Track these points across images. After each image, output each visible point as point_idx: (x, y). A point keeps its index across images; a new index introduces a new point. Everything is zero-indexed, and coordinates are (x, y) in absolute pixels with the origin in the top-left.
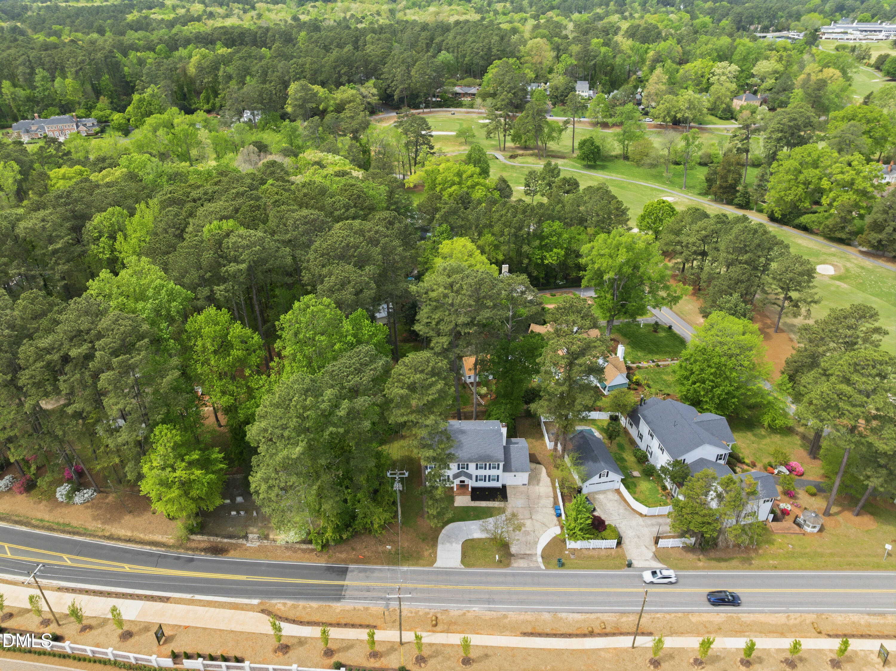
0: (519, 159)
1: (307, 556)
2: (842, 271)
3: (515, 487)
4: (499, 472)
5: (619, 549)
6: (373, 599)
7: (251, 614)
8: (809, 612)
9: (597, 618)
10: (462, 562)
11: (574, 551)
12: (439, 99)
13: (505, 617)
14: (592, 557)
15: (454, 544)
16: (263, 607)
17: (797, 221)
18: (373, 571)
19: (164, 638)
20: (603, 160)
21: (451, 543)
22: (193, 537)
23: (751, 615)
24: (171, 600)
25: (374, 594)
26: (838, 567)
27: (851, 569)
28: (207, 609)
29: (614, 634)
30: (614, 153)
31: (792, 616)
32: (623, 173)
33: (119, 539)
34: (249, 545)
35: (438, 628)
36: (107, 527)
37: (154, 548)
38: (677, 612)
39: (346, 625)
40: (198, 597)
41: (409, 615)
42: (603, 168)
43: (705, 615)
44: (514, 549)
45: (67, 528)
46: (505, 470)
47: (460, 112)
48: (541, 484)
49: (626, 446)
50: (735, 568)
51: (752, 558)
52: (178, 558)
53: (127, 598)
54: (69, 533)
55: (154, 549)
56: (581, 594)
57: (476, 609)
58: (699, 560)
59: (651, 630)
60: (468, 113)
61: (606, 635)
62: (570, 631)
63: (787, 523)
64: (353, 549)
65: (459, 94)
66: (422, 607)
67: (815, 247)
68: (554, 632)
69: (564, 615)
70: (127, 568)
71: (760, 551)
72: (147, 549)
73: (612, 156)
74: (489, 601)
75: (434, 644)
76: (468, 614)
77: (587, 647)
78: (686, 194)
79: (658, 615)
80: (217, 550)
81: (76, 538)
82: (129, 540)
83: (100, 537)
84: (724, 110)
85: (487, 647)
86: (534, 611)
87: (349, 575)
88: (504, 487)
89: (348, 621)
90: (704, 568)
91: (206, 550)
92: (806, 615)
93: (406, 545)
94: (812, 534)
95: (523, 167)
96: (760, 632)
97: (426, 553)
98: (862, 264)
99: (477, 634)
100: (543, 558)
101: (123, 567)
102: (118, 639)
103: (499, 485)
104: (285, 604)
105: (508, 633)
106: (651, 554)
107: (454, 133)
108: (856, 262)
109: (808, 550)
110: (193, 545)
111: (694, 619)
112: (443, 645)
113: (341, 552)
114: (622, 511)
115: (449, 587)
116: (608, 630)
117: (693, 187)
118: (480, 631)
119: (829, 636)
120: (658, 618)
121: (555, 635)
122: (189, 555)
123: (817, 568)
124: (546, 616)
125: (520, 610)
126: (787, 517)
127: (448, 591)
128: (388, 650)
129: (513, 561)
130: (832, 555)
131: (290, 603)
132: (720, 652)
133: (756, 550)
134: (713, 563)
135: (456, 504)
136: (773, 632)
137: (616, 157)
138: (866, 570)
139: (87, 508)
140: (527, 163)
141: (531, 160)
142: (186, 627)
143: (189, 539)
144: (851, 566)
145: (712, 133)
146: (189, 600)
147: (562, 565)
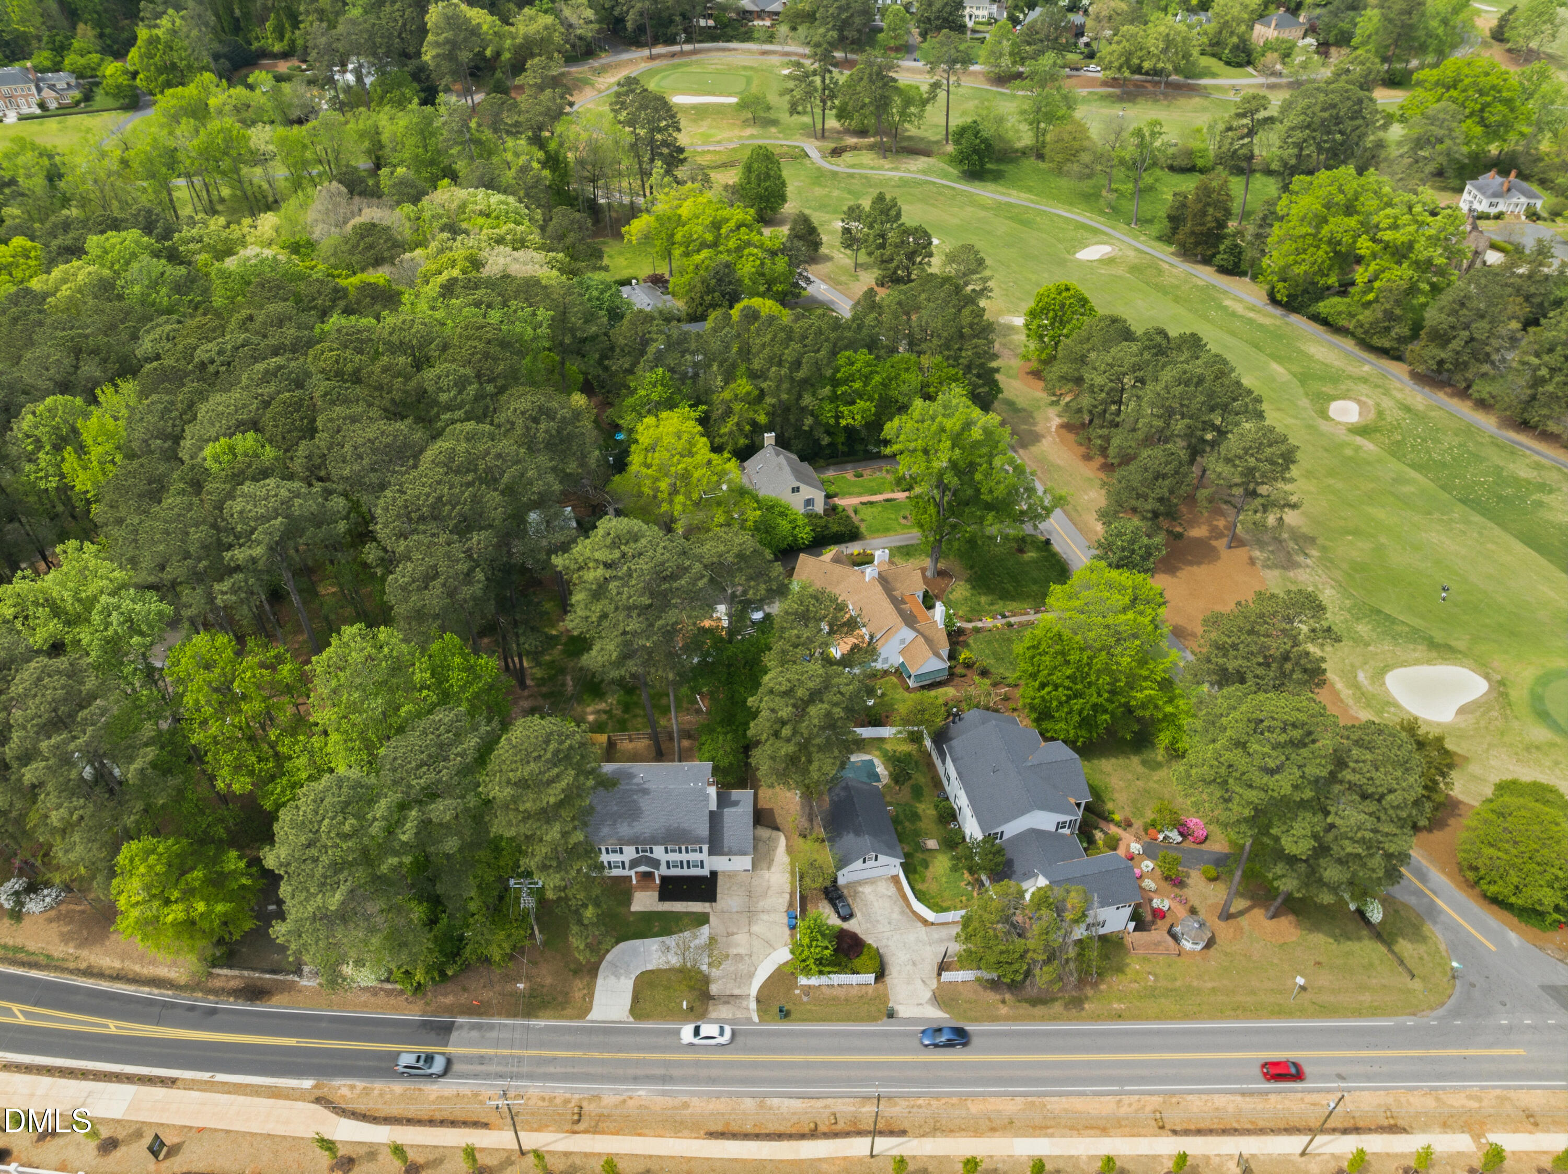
0: (847, 157)
1: (392, 1001)
2: (1372, 415)
3: (731, 875)
4: (704, 855)
5: (879, 985)
6: (487, 1076)
7: (300, 1105)
8: (1150, 1093)
9: (826, 1107)
10: (633, 1011)
11: (808, 990)
12: (711, 23)
13: (686, 1105)
14: (836, 999)
15: (623, 979)
16: (319, 1093)
17: (1312, 309)
18: (492, 1027)
19: (165, 1149)
20: (1000, 160)
21: (618, 977)
22: (217, 971)
23: (1064, 1099)
24: (179, 1083)
25: (493, 1068)
26: (1218, 1013)
27: (1237, 1018)
28: (233, 1097)
29: (847, 1134)
30: (1019, 145)
31: (1126, 1099)
32: (1030, 190)
33: (100, 975)
34: (304, 982)
35: (582, 1126)
36: (84, 953)
37: (156, 991)
38: (950, 1095)
39: (442, 1123)
40: (221, 1077)
41: (541, 1103)
42: (997, 177)
43: (993, 1100)
44: (714, 989)
45: (21, 956)
46: (711, 852)
47: (749, 51)
48: (773, 869)
49: (926, 791)
50: (1055, 1018)
51: (1087, 998)
52: (192, 1008)
53: (110, 1081)
54: (23, 964)
55: (155, 993)
56: (809, 1065)
57: (643, 1093)
58: (1004, 1002)
59: (906, 1125)
60: (764, 53)
61: (836, 1135)
62: (782, 1129)
63: (1158, 934)
64: (465, 989)
65: (751, 12)
66: (561, 1091)
67: (1336, 363)
68: (757, 1131)
69: (775, 1102)
70: (113, 1027)
71: (1103, 987)
72: (144, 992)
73: (1017, 151)
74: (665, 1079)
75: (571, 1153)
76: (631, 1103)
77: (803, 1157)
78: (1136, 238)
79: (920, 1102)
80: (255, 993)
81: (34, 974)
82: (118, 977)
83: (71, 972)
84: (1236, 48)
85: (650, 1157)
86: (730, 1095)
87: (454, 1035)
88: (714, 874)
89: (446, 1115)
90: (1007, 1018)
91: (237, 993)
92: (1147, 1098)
93: (548, 981)
94: (1192, 953)
95: (851, 176)
96: (1072, 1128)
97: (578, 995)
98: (1409, 401)
99: (640, 1135)
100: (758, 1001)
101: (107, 1026)
102: (96, 1152)
103: (705, 872)
104: (352, 1087)
105: (686, 1133)
106: (929, 994)
107: (734, 100)
108: (1399, 396)
109: (1178, 984)
110: (218, 983)
111: (975, 1107)
112: (586, 1155)
113: (446, 995)
114: (896, 916)
115: (606, 1055)
116: (841, 1126)
117: (1150, 221)
118: (645, 1131)
119: (1175, 1132)
120: (920, 1107)
121: (757, 1137)
122: (209, 1002)
123: (1186, 1017)
124: (749, 1104)
125: (710, 1095)
126: (1159, 922)
127: (603, 1062)
128: (501, 1164)
129: (711, 1008)
130: (1214, 990)
131: (360, 1084)
132: (1004, 1162)
133: (1095, 985)
134: (1025, 1009)
135: (635, 907)
136: (1092, 1128)
137: (1024, 153)
138: (1259, 1018)
139: (50, 920)
140: (861, 166)
141: (867, 158)
142: (200, 1130)
143: (210, 974)
144: (1240, 1011)
145: (1207, 96)
146: (206, 1082)
147: (785, 1014)
